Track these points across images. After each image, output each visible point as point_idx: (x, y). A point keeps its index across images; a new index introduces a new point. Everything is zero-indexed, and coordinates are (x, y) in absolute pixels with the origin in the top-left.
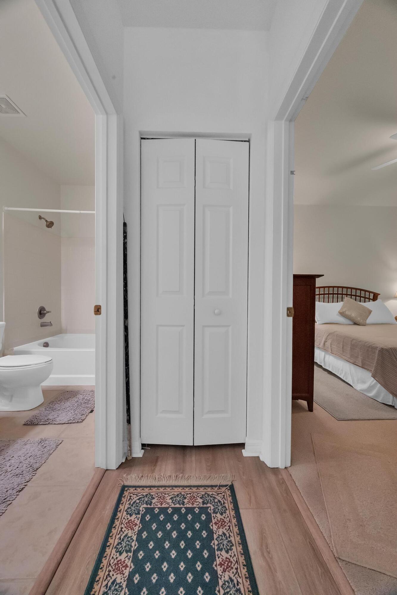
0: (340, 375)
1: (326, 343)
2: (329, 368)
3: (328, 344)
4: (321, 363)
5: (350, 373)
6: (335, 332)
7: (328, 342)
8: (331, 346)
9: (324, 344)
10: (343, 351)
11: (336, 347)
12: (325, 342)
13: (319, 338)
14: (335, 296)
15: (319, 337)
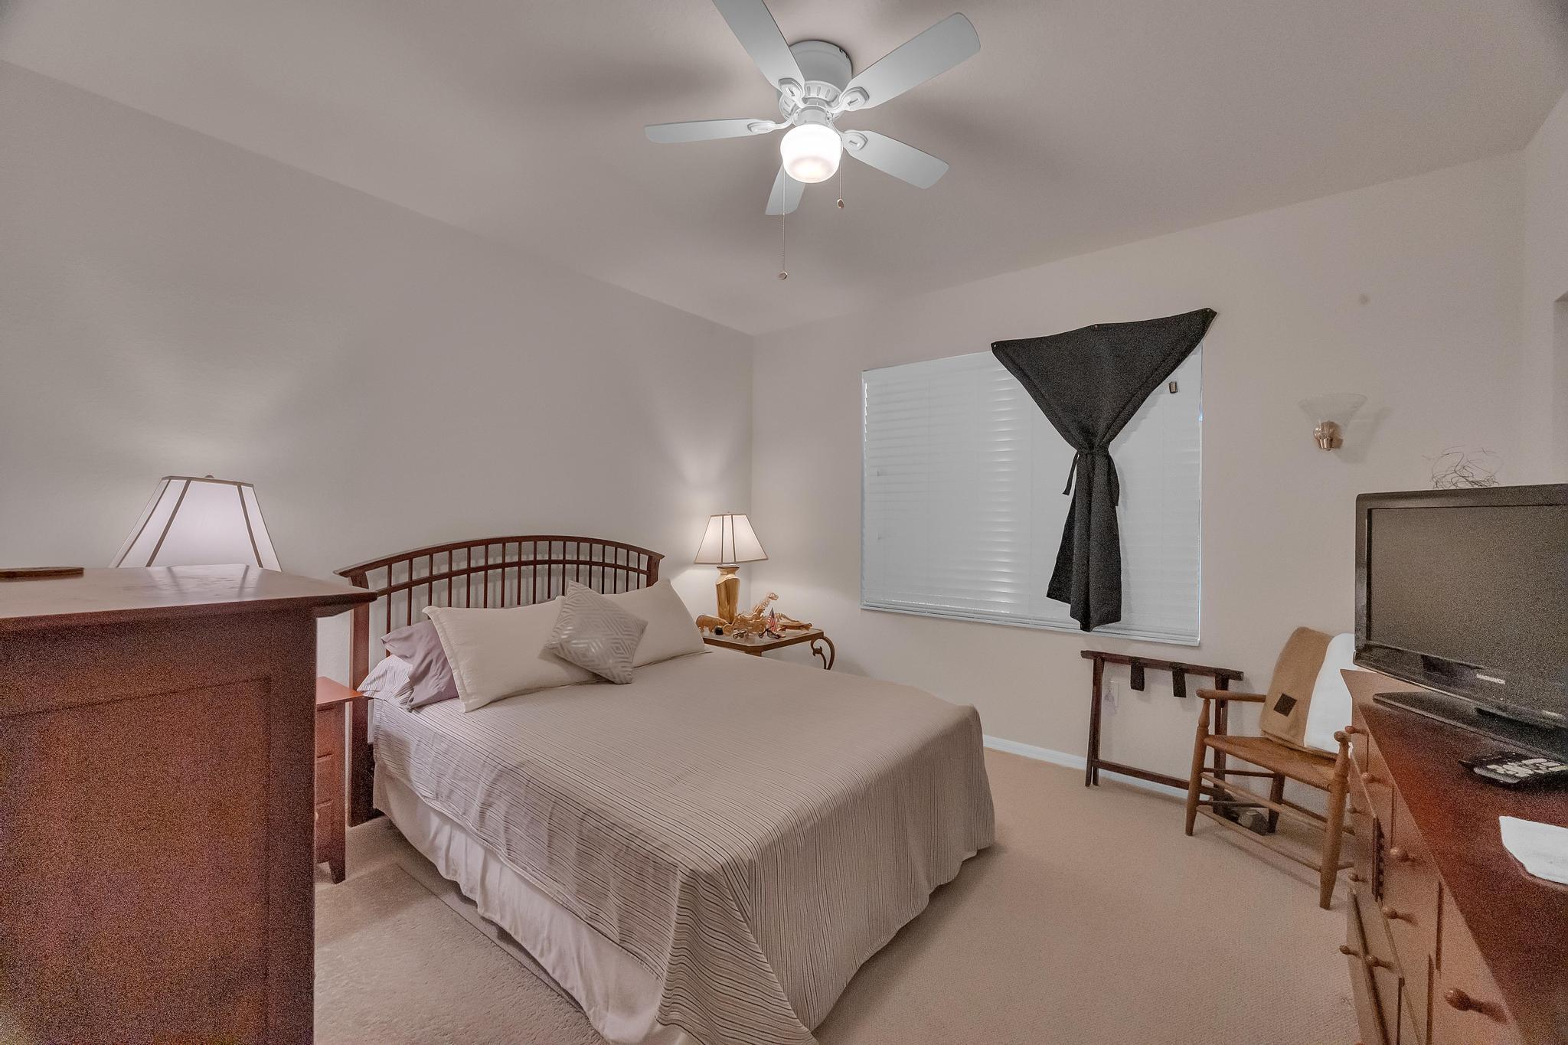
0: (542, 955)
1: (488, 813)
2: (502, 917)
3: (497, 815)
4: (472, 890)
5: (579, 957)
6: (522, 764)
7: (494, 806)
8: (507, 829)
9: (482, 814)
10: (551, 860)
11: (525, 837)
12: (486, 806)
13: (463, 785)
14: (542, 569)
15: (462, 779)
